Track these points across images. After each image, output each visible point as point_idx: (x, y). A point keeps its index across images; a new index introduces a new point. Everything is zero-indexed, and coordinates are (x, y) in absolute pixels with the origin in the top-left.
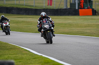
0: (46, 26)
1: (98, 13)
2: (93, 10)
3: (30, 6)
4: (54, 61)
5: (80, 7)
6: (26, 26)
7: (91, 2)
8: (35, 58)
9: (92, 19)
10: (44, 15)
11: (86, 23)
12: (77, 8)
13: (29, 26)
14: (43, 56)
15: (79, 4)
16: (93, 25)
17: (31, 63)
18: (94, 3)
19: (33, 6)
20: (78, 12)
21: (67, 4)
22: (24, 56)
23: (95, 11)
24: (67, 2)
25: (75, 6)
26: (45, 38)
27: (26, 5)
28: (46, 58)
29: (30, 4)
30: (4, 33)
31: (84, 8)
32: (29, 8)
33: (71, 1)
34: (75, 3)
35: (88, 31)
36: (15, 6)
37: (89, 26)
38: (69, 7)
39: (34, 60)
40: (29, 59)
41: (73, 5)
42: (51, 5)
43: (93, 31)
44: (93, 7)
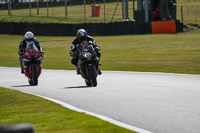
0: (87, 55)
1: (186, 27)
2: (177, 22)
4: (108, 123)
9: (176, 40)
12: (147, 20)
14: (87, 113)
17: (64, 128)
18: (178, 9)
20: (150, 27)
21: (127, 12)
23: (182, 24)
25: (144, 16)
32: (56, 22)
34: (143, 11)
36: (30, 20)
40: (61, 121)
41: (138, 14)
42: (98, 15)
44: (178, 18)
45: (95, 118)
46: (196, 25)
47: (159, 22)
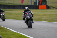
0: (28, 17)
1: (50, 8)
2: (47, 6)
3: (11, 4)
5: (40, 4)
6: (8, 15)
7: (46, 1)
8: (13, 34)
9: (46, 11)
10: (27, 9)
11: (43, 13)
12: (38, 5)
13: (10, 15)
14: (18, 33)
15: (39, 3)
16: (47, 14)
17: (11, 37)
18: (47, 2)
19: (12, 4)
20: (39, 7)
21: (32, 2)
22: (7, 33)
23: (48, 6)
24: (32, 1)
25: (37, 4)
26: (27, 24)
27: (8, 3)
28: (20, 34)
29: (11, 3)
30: (2, 20)
31: (42, 5)
32: (10, 5)
33: (34, 1)
34: (37, 2)
35: (44, 18)
36: (2, 4)
37: (44, 15)
38: (33, 4)
39: (13, 35)
40: (10, 35)
41: (35, 3)
42: (23, 3)
43: (47, 18)
44: (47, 4)
45: (21, 34)
46: (52, 7)
47: (41, 6)
